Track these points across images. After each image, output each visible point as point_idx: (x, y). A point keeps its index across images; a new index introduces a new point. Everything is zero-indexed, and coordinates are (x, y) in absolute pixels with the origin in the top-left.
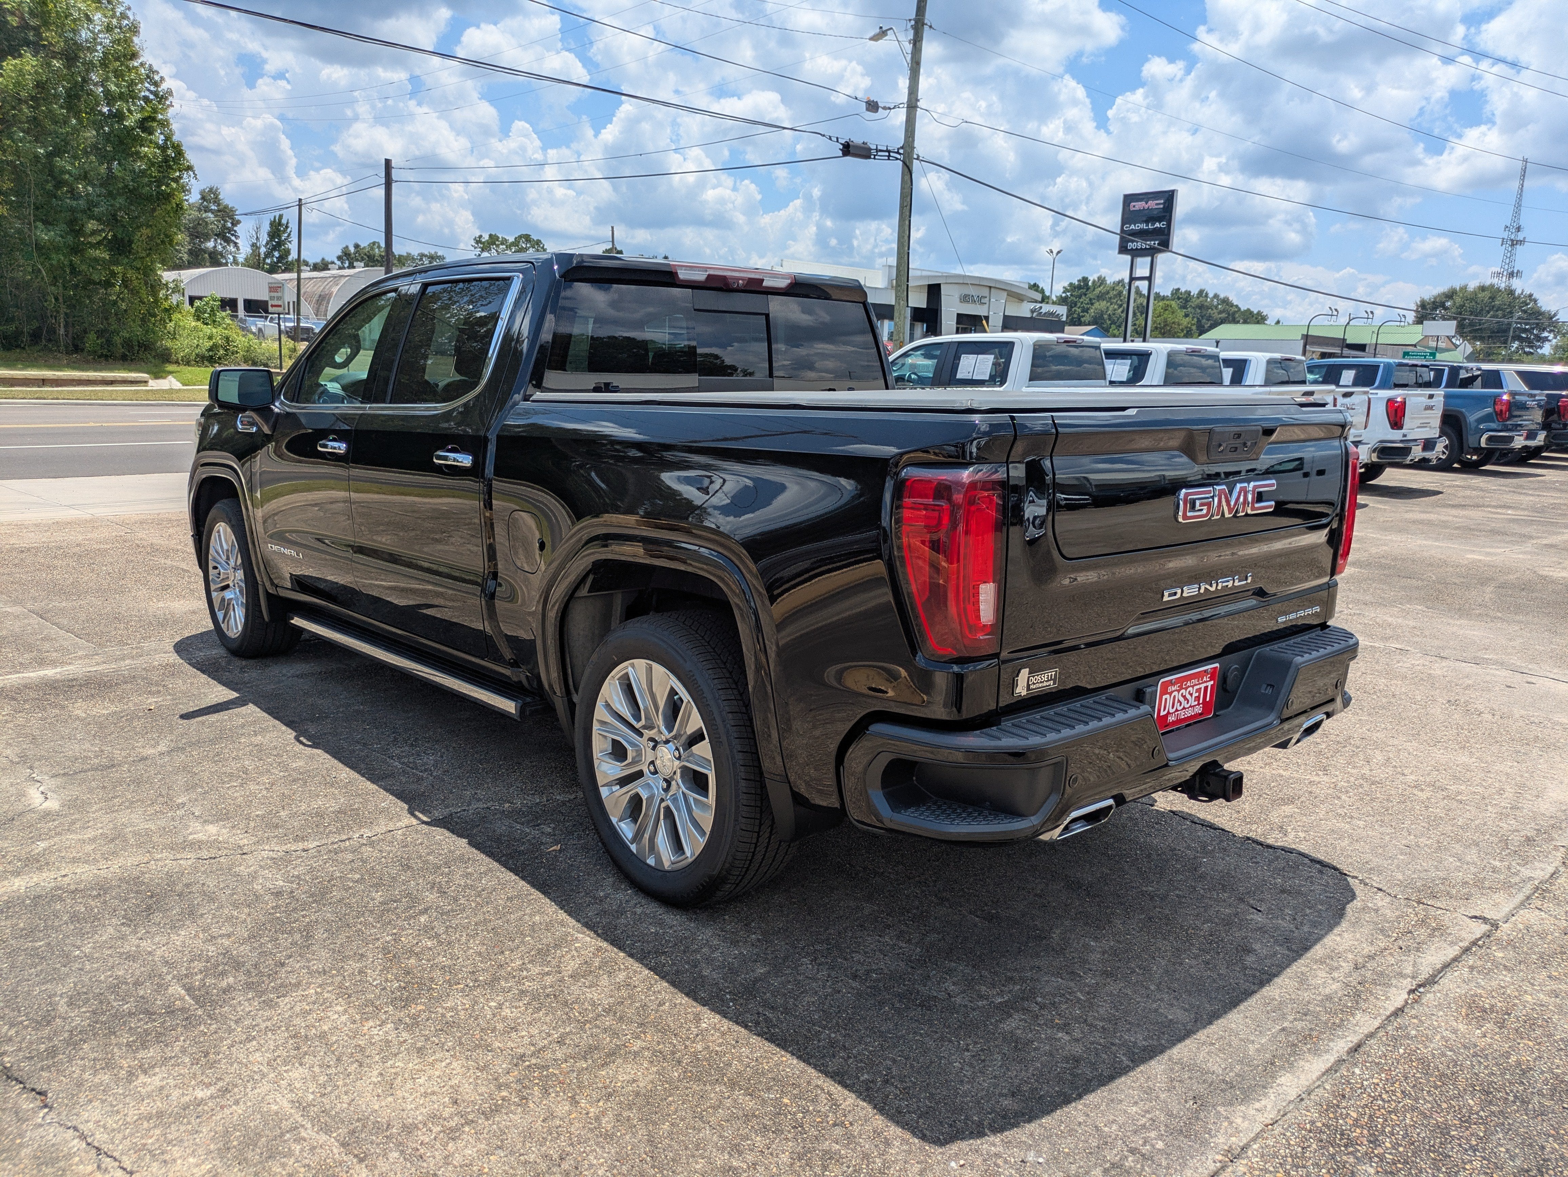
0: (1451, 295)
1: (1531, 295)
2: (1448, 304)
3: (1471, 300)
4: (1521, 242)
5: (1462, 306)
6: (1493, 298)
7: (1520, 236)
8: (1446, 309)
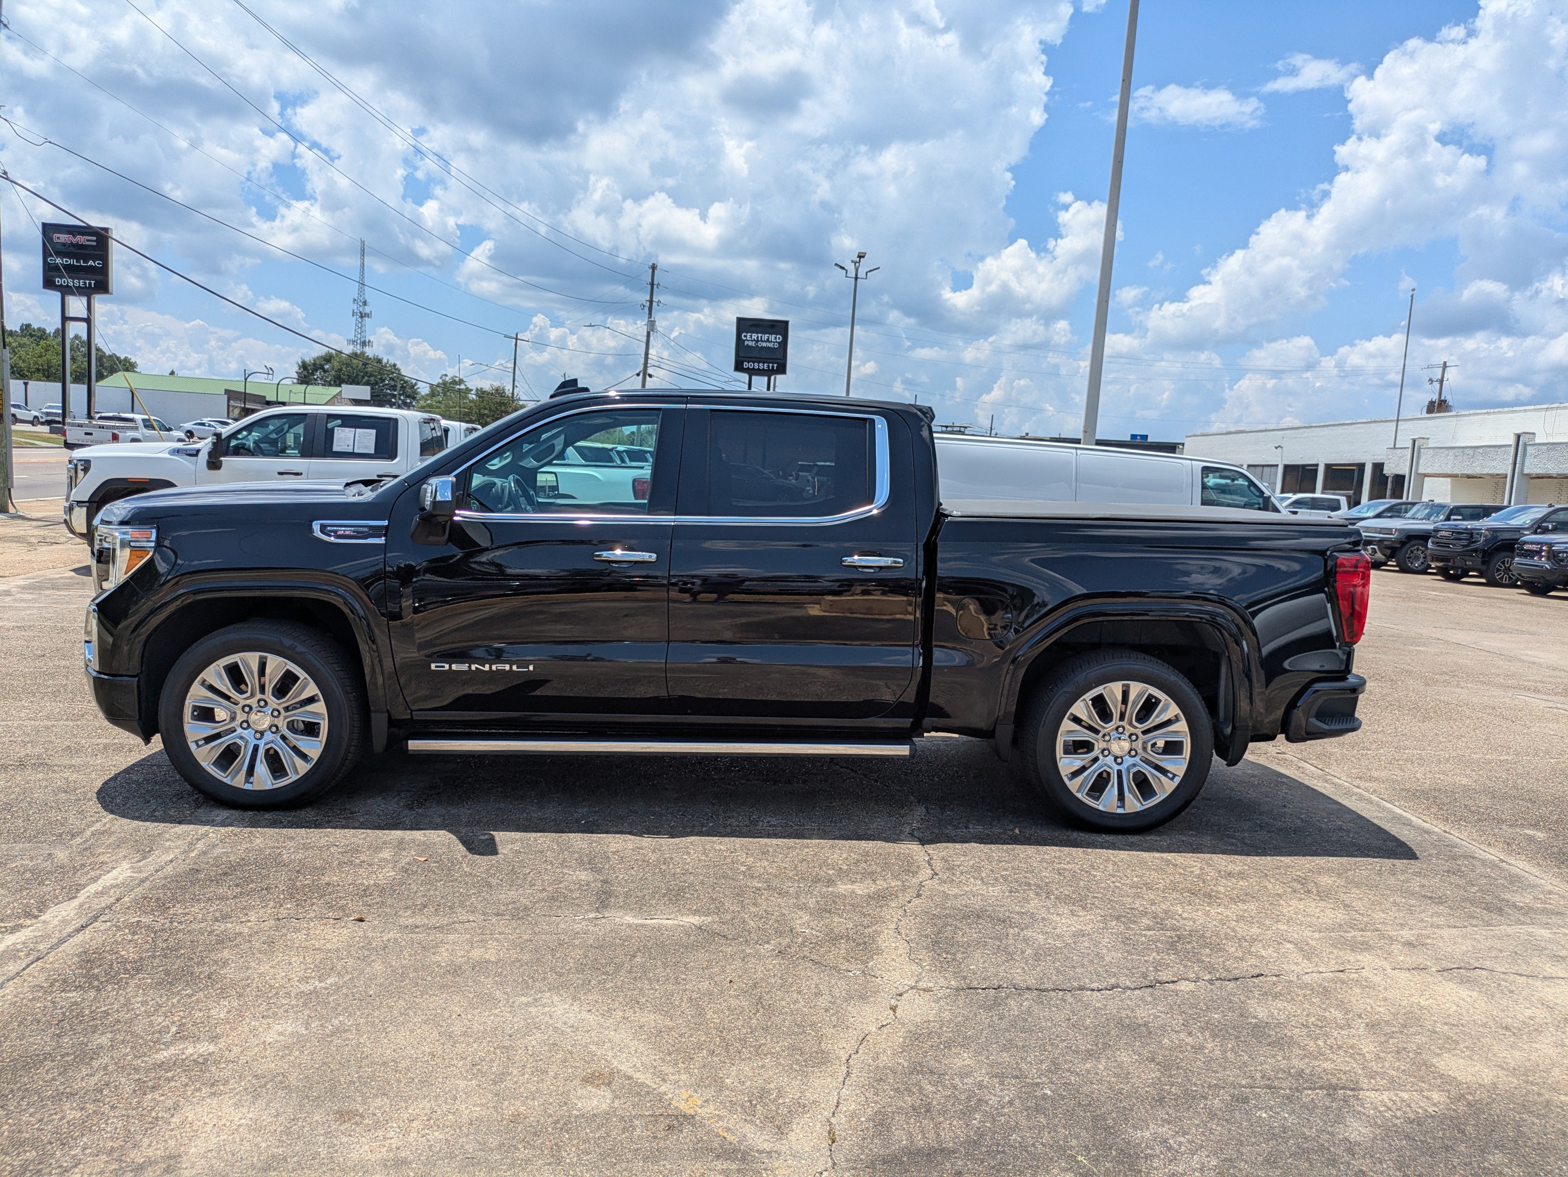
0: (328, 359)
1: (395, 365)
2: (326, 367)
3: (348, 365)
4: (368, 315)
5: (340, 370)
6: (365, 364)
7: (367, 310)
8: (325, 371)
